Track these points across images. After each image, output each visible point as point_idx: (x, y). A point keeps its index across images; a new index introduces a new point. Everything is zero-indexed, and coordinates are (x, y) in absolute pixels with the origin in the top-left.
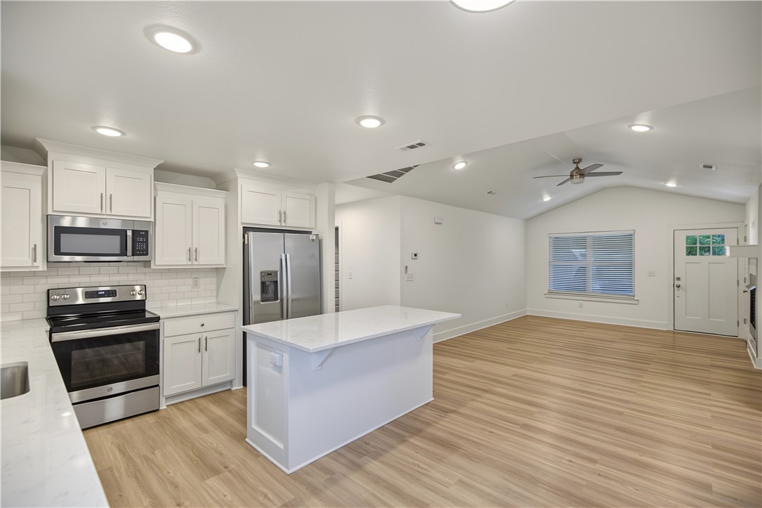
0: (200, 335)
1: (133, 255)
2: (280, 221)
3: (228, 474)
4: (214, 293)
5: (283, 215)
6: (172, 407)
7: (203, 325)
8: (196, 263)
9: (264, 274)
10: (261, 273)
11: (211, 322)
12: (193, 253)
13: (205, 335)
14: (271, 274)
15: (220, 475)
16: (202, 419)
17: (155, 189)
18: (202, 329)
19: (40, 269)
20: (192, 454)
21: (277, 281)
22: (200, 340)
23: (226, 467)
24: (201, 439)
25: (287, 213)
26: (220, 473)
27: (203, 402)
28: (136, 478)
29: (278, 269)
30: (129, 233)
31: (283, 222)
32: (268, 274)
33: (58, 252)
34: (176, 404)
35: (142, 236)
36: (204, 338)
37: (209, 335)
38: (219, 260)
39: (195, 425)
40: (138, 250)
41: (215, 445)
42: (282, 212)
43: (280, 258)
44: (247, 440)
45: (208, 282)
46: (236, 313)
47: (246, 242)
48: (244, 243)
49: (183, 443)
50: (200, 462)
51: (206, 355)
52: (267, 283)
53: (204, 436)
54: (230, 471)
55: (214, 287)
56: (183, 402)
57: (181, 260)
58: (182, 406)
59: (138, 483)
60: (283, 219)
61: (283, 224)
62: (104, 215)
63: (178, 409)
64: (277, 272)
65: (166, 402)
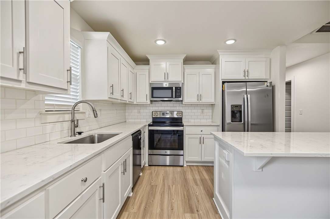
0: (200, 136)
1: (176, 97)
2: (245, 76)
3: (197, 215)
4: (211, 117)
5: (246, 72)
6: (188, 166)
7: (202, 131)
8: (201, 101)
9: (233, 106)
10: (232, 106)
11: (206, 130)
12: (199, 97)
13: (203, 136)
14: (237, 107)
15: (193, 214)
16: (197, 177)
17: (184, 69)
18: (202, 133)
19: (148, 103)
20: (186, 194)
21: (241, 111)
22: (200, 138)
23: (197, 211)
24: (193, 187)
25: (249, 71)
26: (193, 213)
27: (201, 168)
28: (161, 195)
29: (242, 103)
30: (174, 88)
31: (246, 77)
32: (236, 107)
33: (153, 97)
34: (191, 166)
35: (179, 89)
36: (202, 138)
37: (205, 136)
38: (211, 100)
39: (193, 179)
40: (177, 96)
41: (198, 194)
42: (246, 70)
43: (243, 97)
44: (214, 199)
45: (208, 111)
46: (218, 127)
47: (224, 90)
48: (223, 90)
49: (185, 186)
50: (187, 201)
51: (203, 145)
52: (235, 112)
53: (195, 187)
54: (198, 215)
55: (211, 114)
56: (193, 166)
57: (194, 100)
58: (192, 168)
59: (161, 198)
60: (246, 75)
61: (247, 78)
62: (166, 81)
63: (191, 168)
64: (241, 106)
65: (186, 164)
